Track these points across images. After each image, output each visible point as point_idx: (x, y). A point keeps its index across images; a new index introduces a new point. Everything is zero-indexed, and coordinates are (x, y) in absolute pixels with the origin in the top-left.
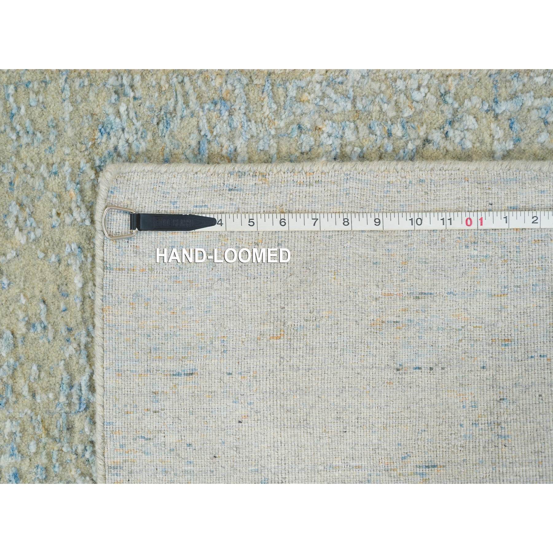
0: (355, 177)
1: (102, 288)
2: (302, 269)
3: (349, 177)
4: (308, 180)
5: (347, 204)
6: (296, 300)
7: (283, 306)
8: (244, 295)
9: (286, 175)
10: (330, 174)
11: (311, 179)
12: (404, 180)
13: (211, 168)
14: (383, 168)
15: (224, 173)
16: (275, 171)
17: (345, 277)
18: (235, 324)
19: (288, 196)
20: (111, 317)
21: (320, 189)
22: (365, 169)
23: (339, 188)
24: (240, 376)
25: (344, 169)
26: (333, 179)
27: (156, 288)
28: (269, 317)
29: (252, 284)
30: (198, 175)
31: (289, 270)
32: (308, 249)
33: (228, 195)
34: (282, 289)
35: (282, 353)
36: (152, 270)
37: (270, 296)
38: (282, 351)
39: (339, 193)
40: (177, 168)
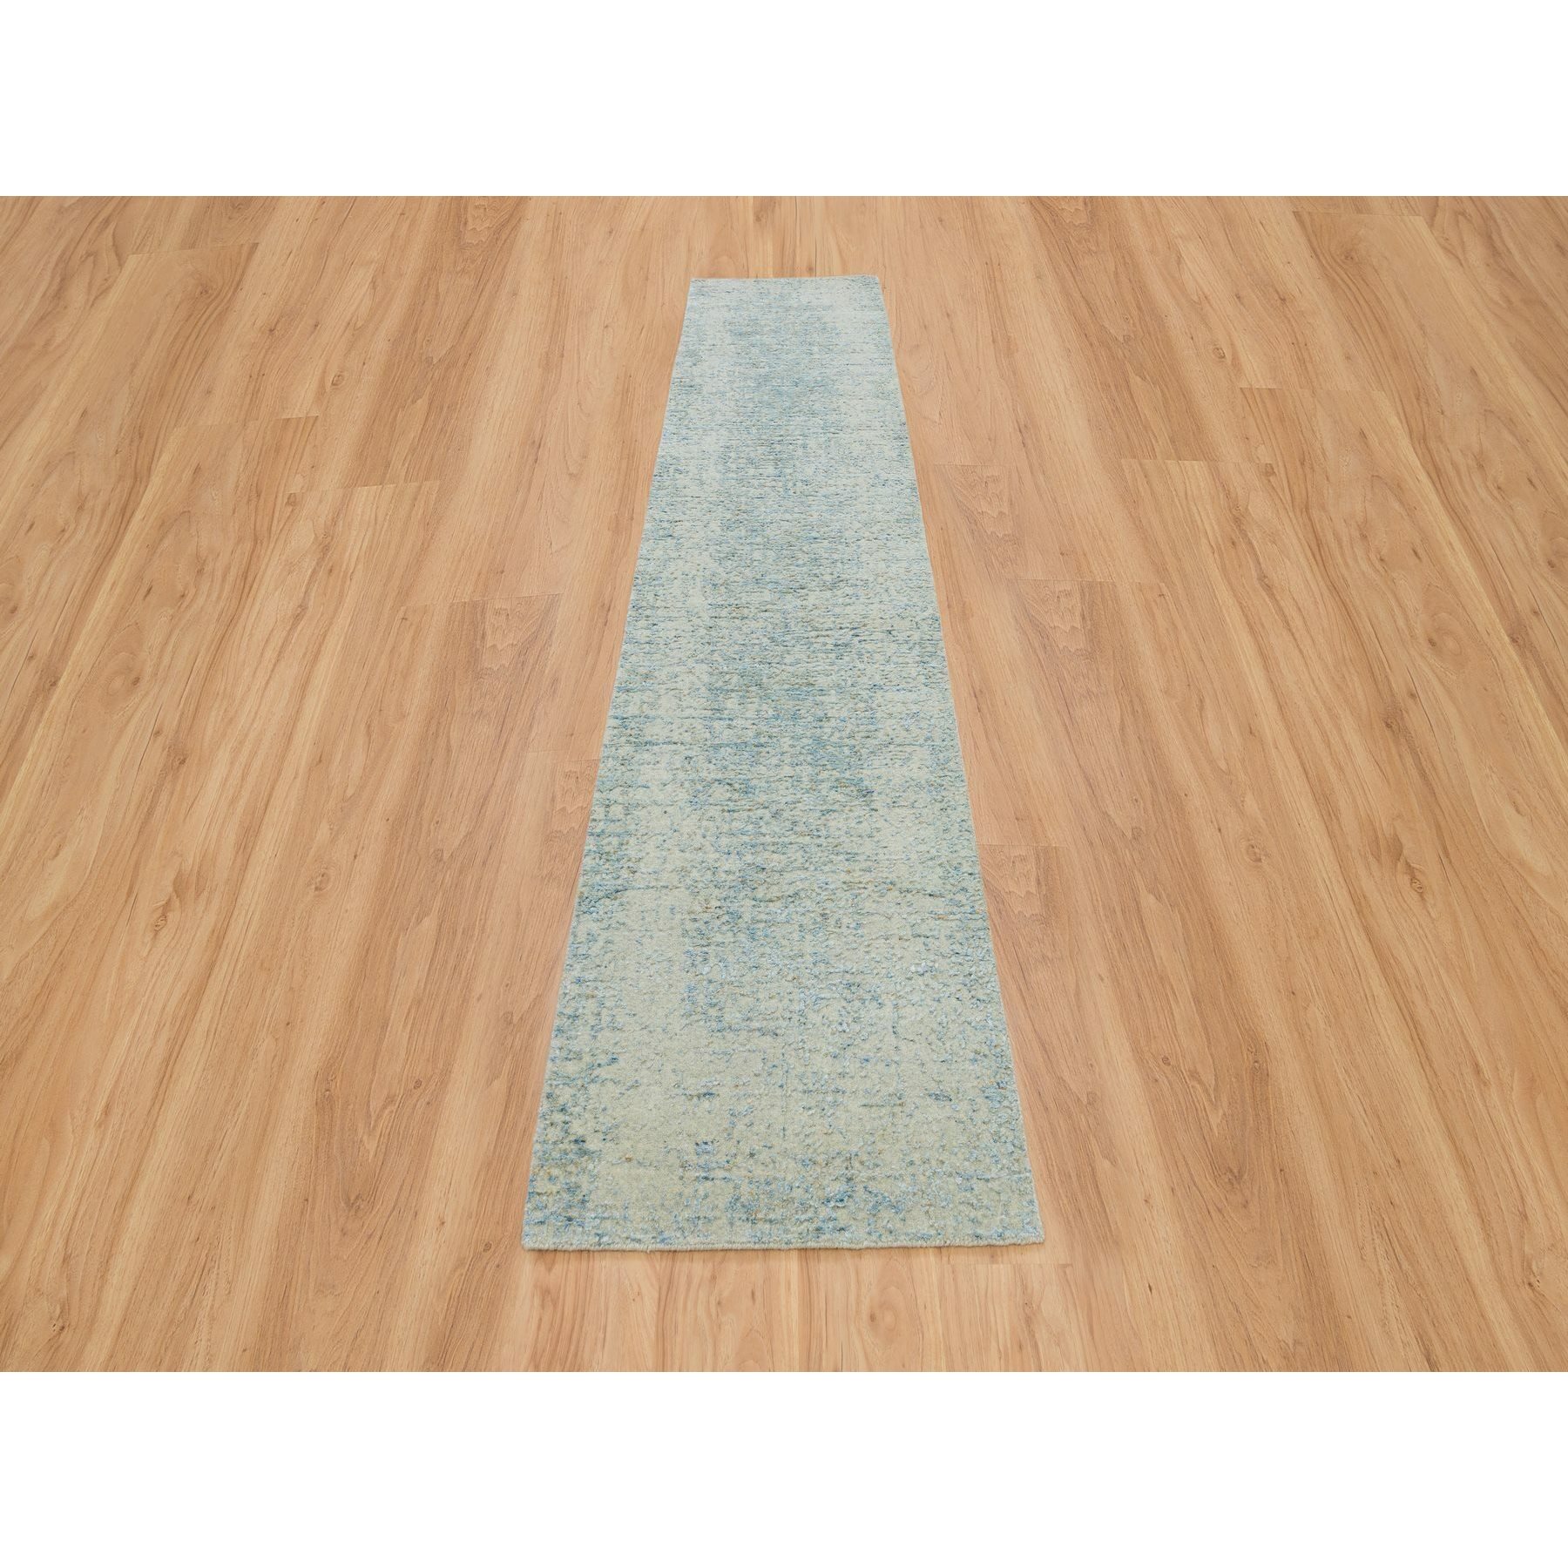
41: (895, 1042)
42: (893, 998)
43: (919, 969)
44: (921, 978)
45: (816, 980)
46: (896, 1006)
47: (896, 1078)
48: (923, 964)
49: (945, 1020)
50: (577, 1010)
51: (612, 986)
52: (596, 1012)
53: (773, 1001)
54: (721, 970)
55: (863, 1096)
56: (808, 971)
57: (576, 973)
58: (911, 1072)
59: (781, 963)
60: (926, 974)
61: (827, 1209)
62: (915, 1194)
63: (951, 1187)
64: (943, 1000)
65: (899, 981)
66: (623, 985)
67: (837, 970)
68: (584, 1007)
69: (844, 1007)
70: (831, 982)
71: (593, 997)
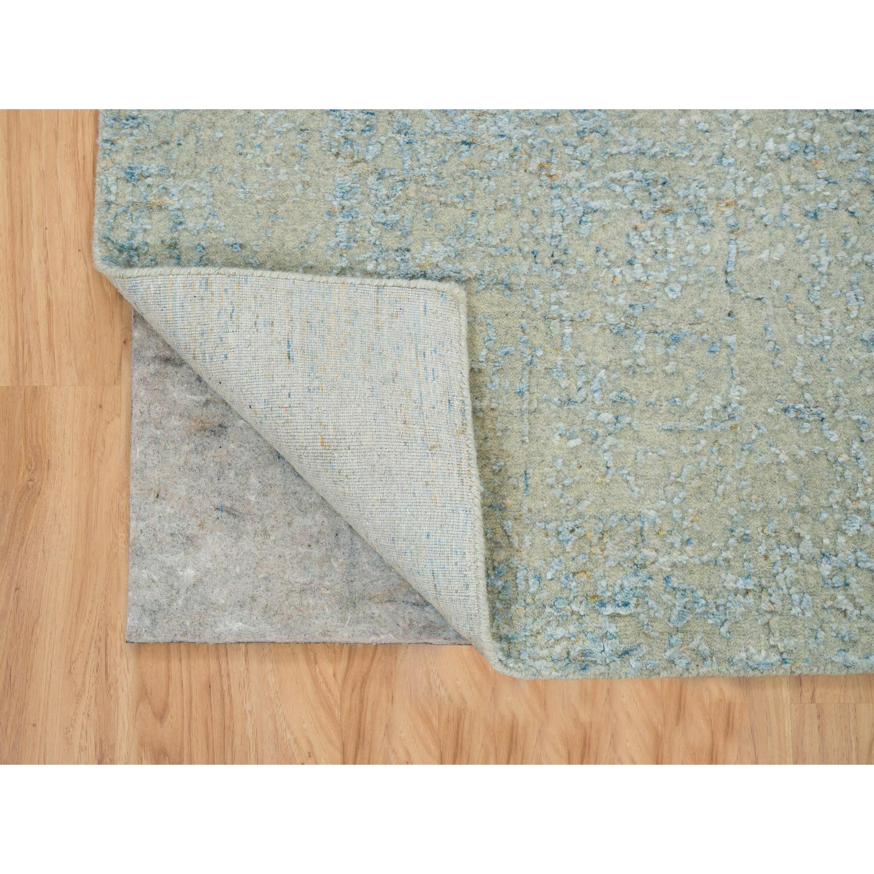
0: (469, 519)
1: (361, 284)
2: (384, 466)
3: (468, 513)
4: (463, 473)
5: (444, 511)
6: (356, 461)
7: (351, 448)
8: (359, 410)
9: (466, 452)
10: (469, 494)
11: (465, 476)
12: (468, 569)
13: (466, 386)
14: (477, 547)
15: (463, 396)
16: (468, 442)
17: (379, 510)
18: (334, 400)
19: (448, 453)
20: (337, 290)
21: (456, 484)
22: (476, 529)
23: (458, 502)
24: (288, 406)
25: (475, 508)
26: (465, 497)
27: (363, 331)
28: (341, 433)
29: (370, 418)
30: (459, 374)
31: (383, 453)
32: (402, 473)
33: (445, 399)
34: (366, 447)
35: (309, 448)
36: (378, 328)
37: (360, 434)
38: (311, 448)
39: (453, 502)
40: (464, 355)
41: (727, 302)
42: (728, 211)
43: (783, 148)
44: (783, 166)
45: (584, 171)
46: (733, 230)
47: (727, 377)
48: (791, 137)
49: (825, 260)
50: (133, 235)
51: (195, 186)
52: (168, 241)
53: (502, 216)
54: (402, 151)
55: (669, 411)
56: (569, 150)
57: (122, 158)
58: (753, 364)
59: (516, 135)
60: (795, 159)
61: (601, 619)
62: (747, 592)
63: (812, 581)
64: (822, 216)
65: (742, 173)
66: (215, 182)
67: (624, 149)
68: (145, 230)
69: (636, 228)
70: (612, 175)
71: (160, 208)
